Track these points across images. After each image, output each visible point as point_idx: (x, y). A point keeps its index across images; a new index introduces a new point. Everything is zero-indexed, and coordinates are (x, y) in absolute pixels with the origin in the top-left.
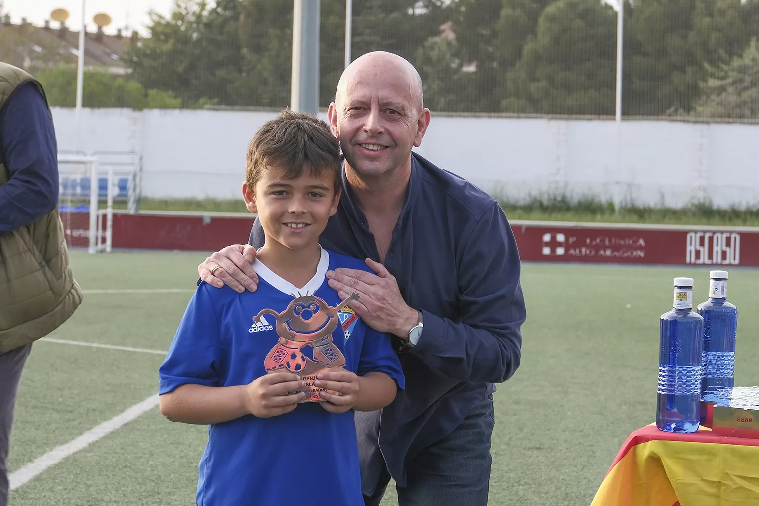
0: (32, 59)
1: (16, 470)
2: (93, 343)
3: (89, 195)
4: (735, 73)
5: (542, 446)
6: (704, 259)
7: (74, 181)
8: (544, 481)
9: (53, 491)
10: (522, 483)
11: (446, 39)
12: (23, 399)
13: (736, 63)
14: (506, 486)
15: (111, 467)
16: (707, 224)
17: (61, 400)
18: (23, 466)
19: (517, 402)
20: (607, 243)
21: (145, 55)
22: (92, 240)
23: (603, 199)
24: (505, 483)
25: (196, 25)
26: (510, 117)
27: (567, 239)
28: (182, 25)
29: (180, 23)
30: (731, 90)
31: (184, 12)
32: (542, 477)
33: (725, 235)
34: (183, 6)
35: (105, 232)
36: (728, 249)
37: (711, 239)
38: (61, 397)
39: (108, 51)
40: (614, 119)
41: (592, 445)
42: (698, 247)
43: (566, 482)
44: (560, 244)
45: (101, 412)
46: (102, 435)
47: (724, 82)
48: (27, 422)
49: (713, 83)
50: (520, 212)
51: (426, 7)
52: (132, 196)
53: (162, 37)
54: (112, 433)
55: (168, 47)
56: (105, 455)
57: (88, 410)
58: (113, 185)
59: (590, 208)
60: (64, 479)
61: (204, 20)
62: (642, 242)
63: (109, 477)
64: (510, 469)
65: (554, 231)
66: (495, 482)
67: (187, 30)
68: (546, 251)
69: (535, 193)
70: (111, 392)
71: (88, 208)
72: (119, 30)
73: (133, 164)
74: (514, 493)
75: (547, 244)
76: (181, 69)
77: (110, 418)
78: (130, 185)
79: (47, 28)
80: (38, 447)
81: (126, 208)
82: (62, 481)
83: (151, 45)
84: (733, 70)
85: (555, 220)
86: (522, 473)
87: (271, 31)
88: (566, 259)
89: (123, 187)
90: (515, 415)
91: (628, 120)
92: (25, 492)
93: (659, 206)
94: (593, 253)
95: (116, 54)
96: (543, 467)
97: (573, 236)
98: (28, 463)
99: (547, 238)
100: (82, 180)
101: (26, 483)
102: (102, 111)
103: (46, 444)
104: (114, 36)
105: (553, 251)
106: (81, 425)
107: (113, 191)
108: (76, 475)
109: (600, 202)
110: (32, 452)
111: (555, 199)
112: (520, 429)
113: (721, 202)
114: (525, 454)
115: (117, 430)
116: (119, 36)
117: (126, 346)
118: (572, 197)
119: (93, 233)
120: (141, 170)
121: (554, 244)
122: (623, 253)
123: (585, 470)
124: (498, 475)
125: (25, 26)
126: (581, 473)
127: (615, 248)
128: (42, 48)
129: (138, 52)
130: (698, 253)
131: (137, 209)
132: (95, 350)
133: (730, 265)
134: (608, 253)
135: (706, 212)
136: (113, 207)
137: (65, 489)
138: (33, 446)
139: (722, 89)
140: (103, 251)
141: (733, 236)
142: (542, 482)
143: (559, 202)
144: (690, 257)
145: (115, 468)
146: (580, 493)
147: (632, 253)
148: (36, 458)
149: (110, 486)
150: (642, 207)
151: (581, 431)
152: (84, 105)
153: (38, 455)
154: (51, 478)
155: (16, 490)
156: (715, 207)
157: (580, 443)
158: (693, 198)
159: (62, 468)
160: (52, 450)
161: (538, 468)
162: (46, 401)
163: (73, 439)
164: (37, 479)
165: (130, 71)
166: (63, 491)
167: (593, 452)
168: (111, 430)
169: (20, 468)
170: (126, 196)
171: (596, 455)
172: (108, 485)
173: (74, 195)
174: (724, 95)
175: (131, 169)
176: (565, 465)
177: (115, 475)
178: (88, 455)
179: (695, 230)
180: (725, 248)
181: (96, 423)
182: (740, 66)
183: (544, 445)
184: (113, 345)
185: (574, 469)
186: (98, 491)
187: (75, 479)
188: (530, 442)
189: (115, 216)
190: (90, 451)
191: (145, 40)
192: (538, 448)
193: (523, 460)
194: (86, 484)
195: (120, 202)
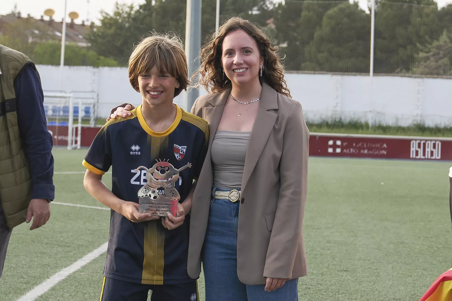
0: (33, 38)
1: (40, 283)
2: (77, 204)
3: (68, 116)
4: (435, 50)
5: (348, 270)
6: (421, 155)
7: (60, 108)
8: (353, 292)
9: (64, 297)
10: (340, 293)
11: (270, 28)
12: (39, 239)
13: (435, 43)
14: (331, 295)
15: (96, 282)
16: (422, 136)
17: (62, 239)
18: (44, 281)
19: (329, 242)
20: (365, 146)
21: (98, 35)
22: (70, 142)
23: (363, 121)
24: (330, 293)
25: (128, 19)
26: (310, 74)
27: (342, 144)
28: (120, 18)
29: (118, 18)
30: (432, 59)
31: (121, 12)
32: (351, 289)
33: (433, 142)
34: (120, 8)
35: (77, 137)
36: (434, 150)
37: (424, 144)
38: (62, 237)
39: (76, 33)
40: (369, 75)
41: (377, 269)
42: (417, 149)
43: (366, 292)
44: (338, 147)
45: (86, 247)
46: (88, 261)
47: (428, 55)
48: (43, 253)
49: (421, 55)
50: (315, 128)
51: (258, 10)
52: (92, 117)
53: (108, 25)
54: (94, 260)
55: (111, 31)
56: (92, 274)
57: (79, 245)
58: (82, 110)
59: (355, 126)
60: (69, 289)
61: (132, 16)
62: (385, 146)
63: (96, 288)
64: (331, 284)
65: (335, 139)
66: (324, 292)
67: (122, 22)
68: (330, 150)
69: (323, 117)
70: (91, 234)
71: (68, 123)
72: (83, 22)
73: (93, 98)
74: (336, 299)
75: (331, 146)
76: (118, 44)
77: (92, 251)
78: (91, 110)
79: (42, 20)
80: (52, 269)
81: (89, 124)
82: (68, 290)
83: (102, 30)
84: (433, 48)
85: (335, 133)
86: (339, 286)
87: (171, 22)
88: (341, 155)
89: (87, 111)
90: (329, 250)
91: (377, 75)
92: (47, 297)
93: (394, 125)
94: (357, 151)
95: (81, 35)
96: (350, 283)
97: (345, 142)
98: (46, 279)
99: (331, 143)
100: (64, 107)
101: (47, 291)
102: (76, 68)
103: (56, 267)
104: (81, 25)
105: (334, 150)
106: (76, 255)
107: (81, 114)
108: (76, 287)
109: (361, 122)
110: (48, 272)
111: (335, 121)
112: (333, 258)
113: (430, 123)
114: (339, 274)
115: (97, 258)
116: (83, 25)
117: (97, 206)
118: (345, 120)
119: (70, 138)
120: (98, 102)
121: (335, 146)
122: (374, 152)
123: (375, 284)
124: (325, 288)
125: (29, 19)
126: (373, 287)
127: (369, 149)
128: (39, 31)
129: (94, 34)
130: (417, 152)
131: (95, 124)
132: (79, 208)
133: (435, 159)
134: (366, 152)
135: (421, 129)
136: (82, 123)
137: (71, 296)
138: (49, 268)
139: (428, 58)
140: (75, 148)
141: (437, 143)
142: (352, 292)
143: (338, 122)
144: (413, 155)
145: (99, 282)
146: (376, 299)
147: (379, 152)
148: (51, 276)
149: (97, 294)
150: (385, 125)
151: (369, 260)
153: (52, 274)
154: (61, 289)
155: (41, 296)
156: (426, 126)
157: (370, 268)
158: (414, 120)
159: (67, 282)
160: (60, 270)
161: (348, 283)
162: (54, 240)
163: (72, 264)
164: (53, 289)
165: (89, 45)
166: (69, 297)
167: (378, 273)
168: (93, 258)
169: (42, 282)
170: (89, 116)
171: (380, 275)
172: (96, 293)
173: (59, 116)
174: (428, 62)
175: (92, 101)
176: (363, 281)
177: (99, 287)
178: (83, 274)
179: (415, 139)
180: (432, 149)
181: (84, 254)
182: (437, 46)
183: (349, 268)
184: (89, 205)
185: (370, 284)
186: (90, 297)
187: (76, 289)
188: (340, 267)
189: (83, 128)
190: (82, 272)
191: (98, 27)
192: (346, 271)
193: (338, 278)
194: (82, 292)
195: (86, 120)
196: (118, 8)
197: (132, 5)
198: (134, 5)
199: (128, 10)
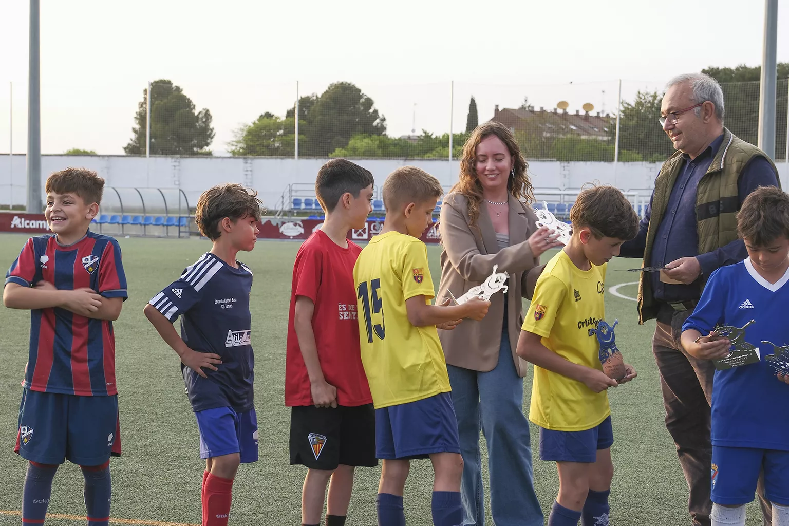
0: (550, 132)
28: (642, 109)
29: (640, 108)
31: (643, 101)
34: (643, 97)
39: (592, 126)
53: (630, 117)
55: (633, 123)
72: (598, 113)
76: (641, 136)
79: (555, 113)
104: (596, 117)
116: (598, 117)
125: (543, 112)
152: (619, 160)
196: (639, 97)
197: (656, 93)
198: (658, 94)
199: (651, 99)
